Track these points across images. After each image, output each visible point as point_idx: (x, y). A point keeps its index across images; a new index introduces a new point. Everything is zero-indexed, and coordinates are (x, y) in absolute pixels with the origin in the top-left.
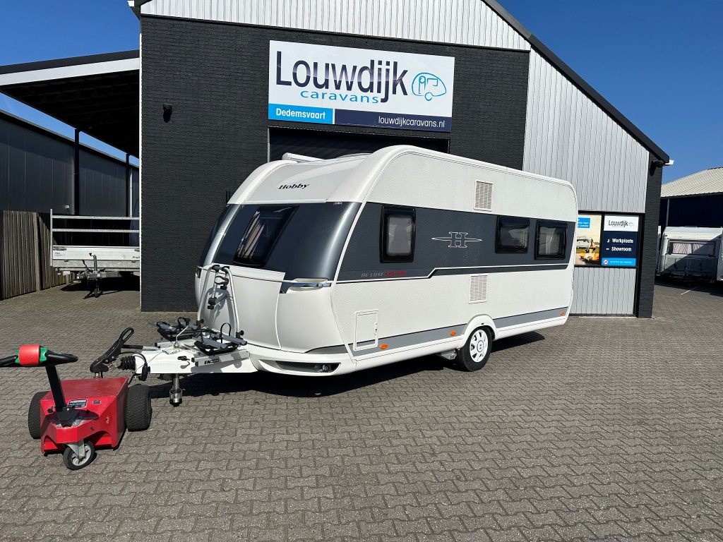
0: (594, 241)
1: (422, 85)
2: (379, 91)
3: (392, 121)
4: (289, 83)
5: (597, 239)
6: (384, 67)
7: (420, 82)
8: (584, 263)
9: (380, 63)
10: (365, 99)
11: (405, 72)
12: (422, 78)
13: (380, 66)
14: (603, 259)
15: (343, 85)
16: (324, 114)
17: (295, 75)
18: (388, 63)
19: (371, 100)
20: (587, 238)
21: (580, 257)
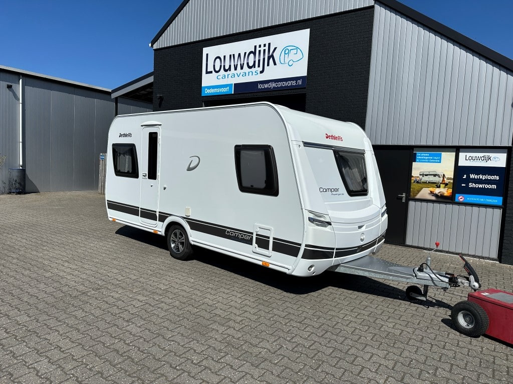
0: (447, 176)
1: (286, 56)
2: (259, 66)
3: (266, 86)
4: (211, 72)
6: (262, 48)
7: (285, 53)
8: (434, 198)
9: (260, 46)
10: (251, 73)
11: (275, 48)
12: (287, 51)
13: (260, 49)
15: (239, 67)
16: (228, 88)
17: (214, 66)
18: (265, 45)
19: (254, 73)
20: (438, 173)
21: (430, 192)
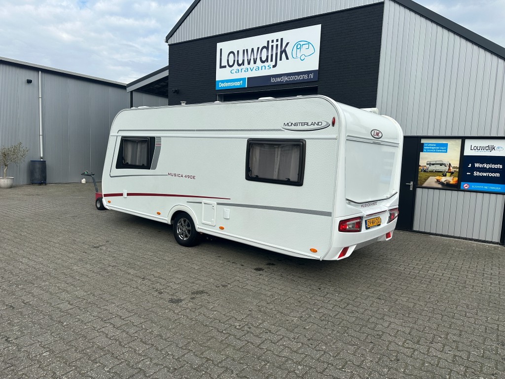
0: (452, 166)
1: (299, 50)
2: (272, 61)
3: (279, 80)
4: (225, 67)
5: (456, 163)
6: (275, 44)
7: (297, 48)
9: (273, 41)
10: (264, 67)
11: (288, 43)
12: (299, 46)
13: (272, 44)
14: (462, 183)
15: (252, 61)
16: (242, 82)
17: (228, 61)
18: (277, 41)
19: (267, 68)
20: (444, 163)
21: (436, 180)
